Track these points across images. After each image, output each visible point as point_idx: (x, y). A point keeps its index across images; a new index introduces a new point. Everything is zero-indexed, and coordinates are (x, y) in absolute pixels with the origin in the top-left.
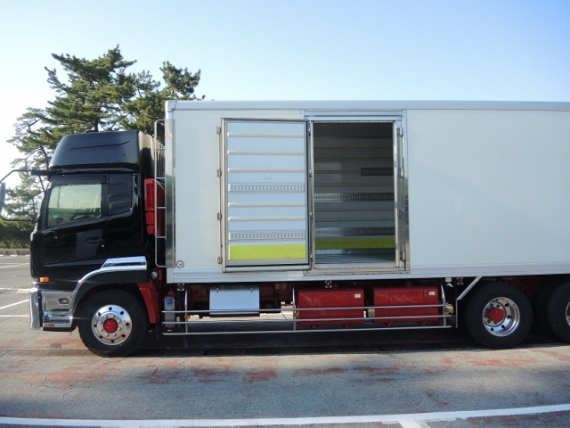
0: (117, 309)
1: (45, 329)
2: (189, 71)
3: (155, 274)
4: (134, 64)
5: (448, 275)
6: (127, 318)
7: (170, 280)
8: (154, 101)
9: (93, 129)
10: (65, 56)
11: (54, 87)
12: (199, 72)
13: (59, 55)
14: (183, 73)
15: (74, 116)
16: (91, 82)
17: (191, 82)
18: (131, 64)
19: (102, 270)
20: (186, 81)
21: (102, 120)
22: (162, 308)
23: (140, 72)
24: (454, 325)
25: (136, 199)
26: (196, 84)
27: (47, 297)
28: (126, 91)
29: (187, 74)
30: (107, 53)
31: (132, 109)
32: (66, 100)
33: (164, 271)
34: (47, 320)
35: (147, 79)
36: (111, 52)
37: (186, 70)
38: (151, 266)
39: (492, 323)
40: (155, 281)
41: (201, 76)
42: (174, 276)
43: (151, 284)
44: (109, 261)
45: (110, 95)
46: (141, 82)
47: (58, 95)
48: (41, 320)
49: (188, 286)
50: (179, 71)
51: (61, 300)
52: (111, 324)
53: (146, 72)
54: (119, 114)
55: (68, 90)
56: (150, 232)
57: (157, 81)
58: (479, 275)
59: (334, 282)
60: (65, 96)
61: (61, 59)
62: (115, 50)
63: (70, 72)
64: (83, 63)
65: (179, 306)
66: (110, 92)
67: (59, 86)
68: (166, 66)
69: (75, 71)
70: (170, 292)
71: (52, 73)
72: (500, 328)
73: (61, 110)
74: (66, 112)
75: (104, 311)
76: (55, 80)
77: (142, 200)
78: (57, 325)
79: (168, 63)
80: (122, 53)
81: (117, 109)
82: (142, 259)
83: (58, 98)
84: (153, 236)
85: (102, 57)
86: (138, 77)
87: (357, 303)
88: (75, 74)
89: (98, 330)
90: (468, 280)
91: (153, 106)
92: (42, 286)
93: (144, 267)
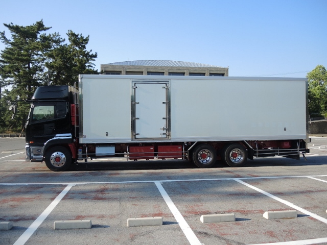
0: (60, 153)
1: (32, 161)
2: (83, 36)
3: (75, 140)
4: (50, 29)
5: (185, 141)
6: (64, 156)
7: (81, 142)
8: (63, 52)
9: (27, 66)
10: (11, 25)
11: (3, 42)
12: (89, 36)
13: (8, 24)
14: (79, 37)
15: (17, 59)
16: (25, 39)
17: (84, 42)
18: (48, 29)
19: (55, 138)
20: (81, 41)
21: (33, 61)
22: (77, 152)
23: (54, 33)
24: (187, 159)
25: (67, 110)
26: (87, 43)
27: (33, 149)
28: (47, 46)
29: (82, 37)
30: (35, 23)
31: (50, 56)
32: (12, 50)
33: (78, 139)
34: (32, 158)
35: (58, 37)
36: (38, 23)
37: (81, 35)
38: (73, 137)
39: (203, 159)
40: (74, 143)
41: (89, 39)
42: (82, 141)
43: (73, 144)
44: (57, 135)
45: (38, 47)
46: (54, 39)
47: (6, 46)
48: (30, 158)
49: (88, 145)
50: (77, 36)
51: (38, 150)
52: (58, 159)
53: (57, 33)
54: (42, 58)
55: (12, 44)
56: (73, 124)
57: (63, 38)
58: (196, 141)
59: (143, 143)
60: (10, 47)
61: (9, 26)
62: (41, 22)
63: (14, 34)
64: (22, 29)
65: (84, 152)
66: (38, 46)
67: (6, 41)
68: (70, 32)
69: (17, 33)
70: (80, 147)
71: (3, 34)
72: (206, 161)
73: (9, 56)
74: (13, 57)
75: (55, 154)
76: (4, 37)
77: (70, 110)
78: (37, 159)
79: (71, 31)
80: (44, 24)
81: (41, 55)
82: (70, 134)
83: (7, 48)
84: (74, 126)
85: (32, 25)
86: (52, 36)
87: (151, 151)
88: (16, 35)
89: (52, 162)
90: (192, 143)
91: (62, 55)
92: (30, 145)
93: (71, 137)
